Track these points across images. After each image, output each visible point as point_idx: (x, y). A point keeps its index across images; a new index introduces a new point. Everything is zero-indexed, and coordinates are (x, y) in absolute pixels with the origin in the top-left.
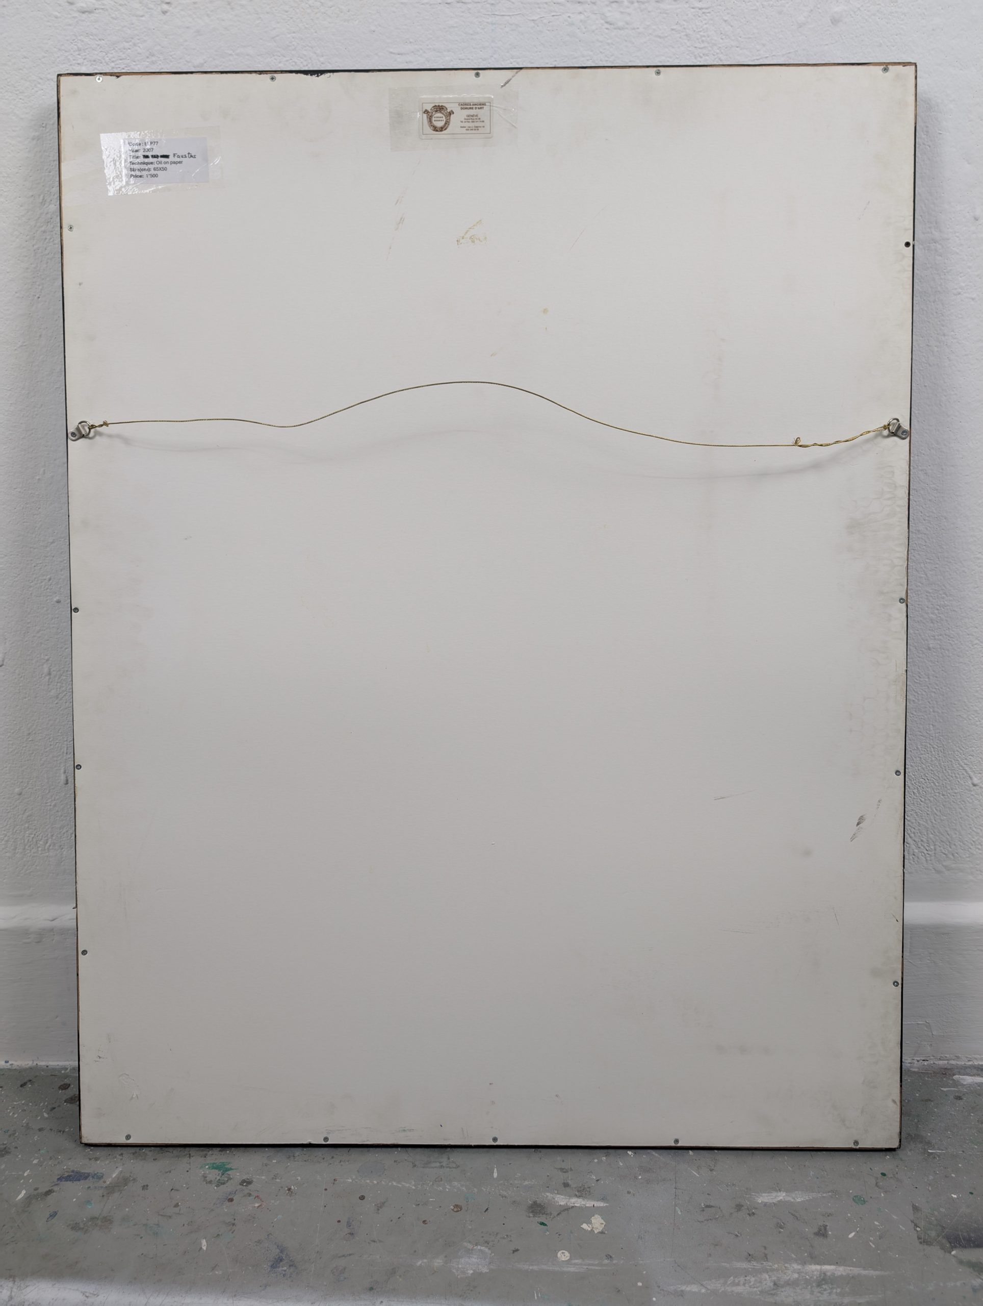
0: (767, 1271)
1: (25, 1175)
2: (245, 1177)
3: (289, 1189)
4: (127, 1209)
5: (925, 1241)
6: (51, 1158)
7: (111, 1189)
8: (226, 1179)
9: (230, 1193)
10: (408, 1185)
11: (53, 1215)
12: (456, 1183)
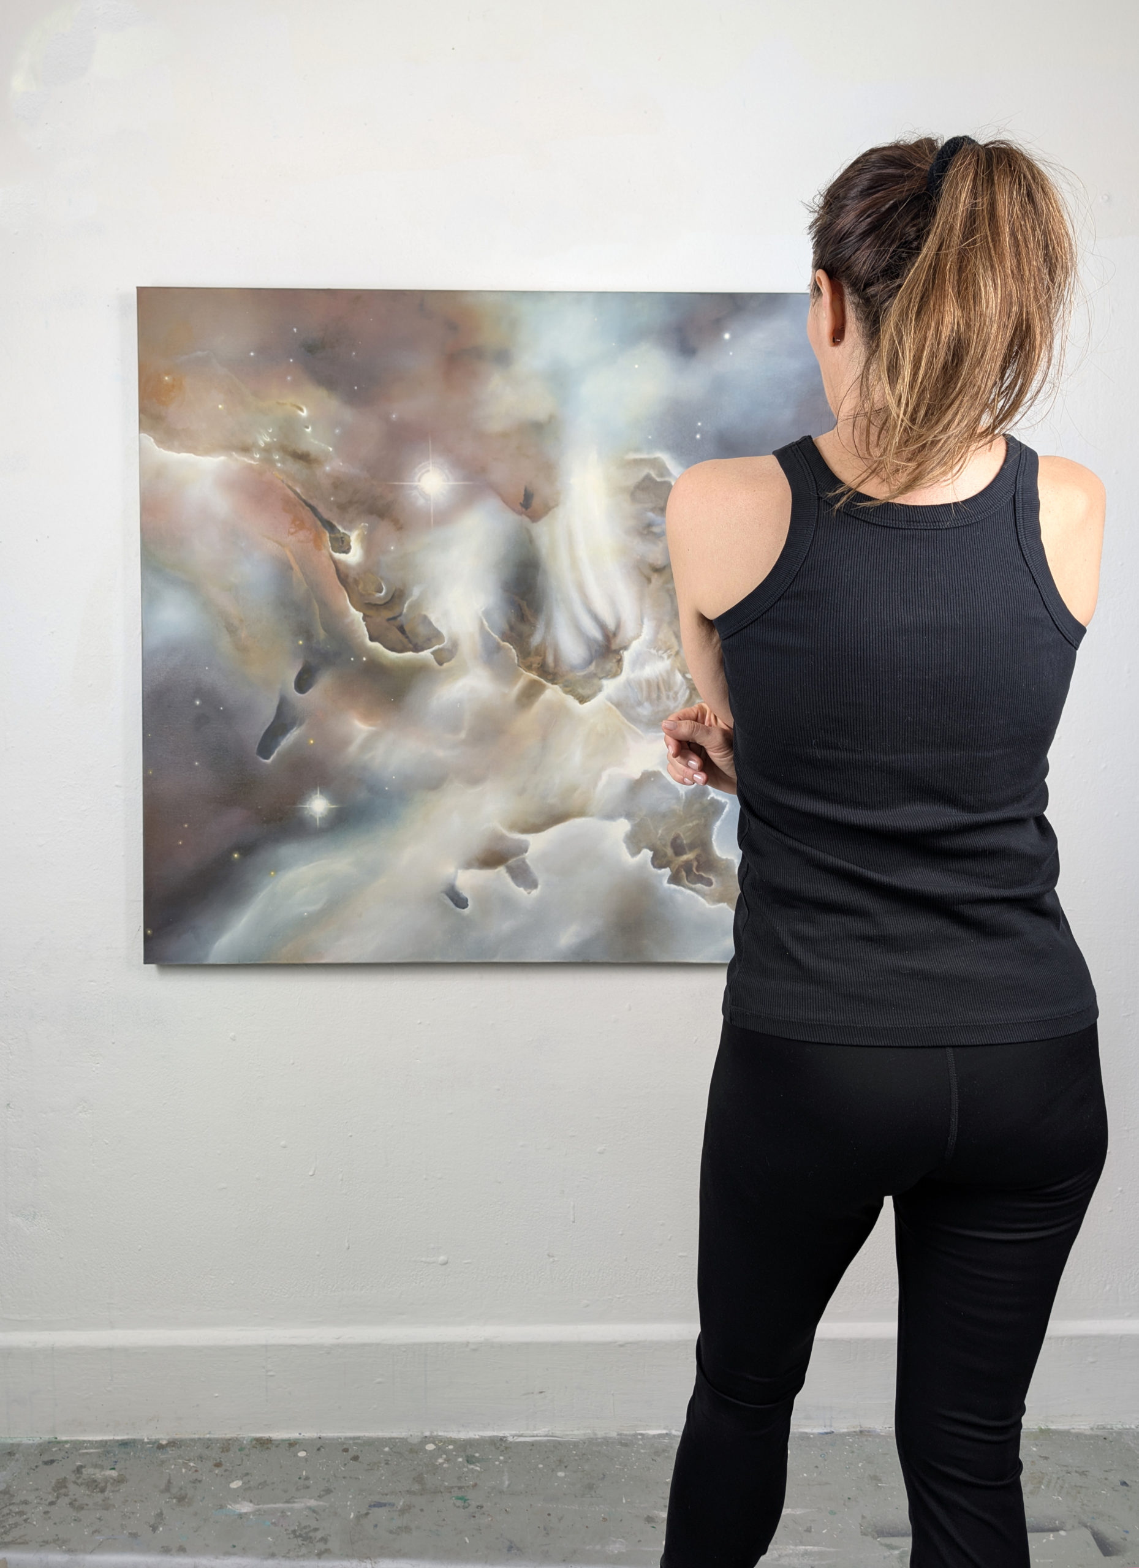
0: (776, 1550)
1: (349, 1503)
2: (478, 1504)
3: (506, 1510)
4: (416, 1522)
5: (864, 1534)
6: (359, 1495)
7: (403, 1512)
8: (467, 1505)
9: (473, 1513)
10: (574, 1507)
11: (376, 1526)
12: (601, 1506)
